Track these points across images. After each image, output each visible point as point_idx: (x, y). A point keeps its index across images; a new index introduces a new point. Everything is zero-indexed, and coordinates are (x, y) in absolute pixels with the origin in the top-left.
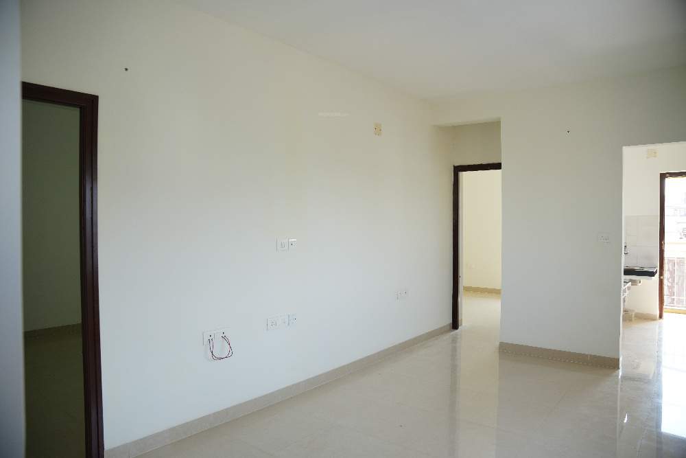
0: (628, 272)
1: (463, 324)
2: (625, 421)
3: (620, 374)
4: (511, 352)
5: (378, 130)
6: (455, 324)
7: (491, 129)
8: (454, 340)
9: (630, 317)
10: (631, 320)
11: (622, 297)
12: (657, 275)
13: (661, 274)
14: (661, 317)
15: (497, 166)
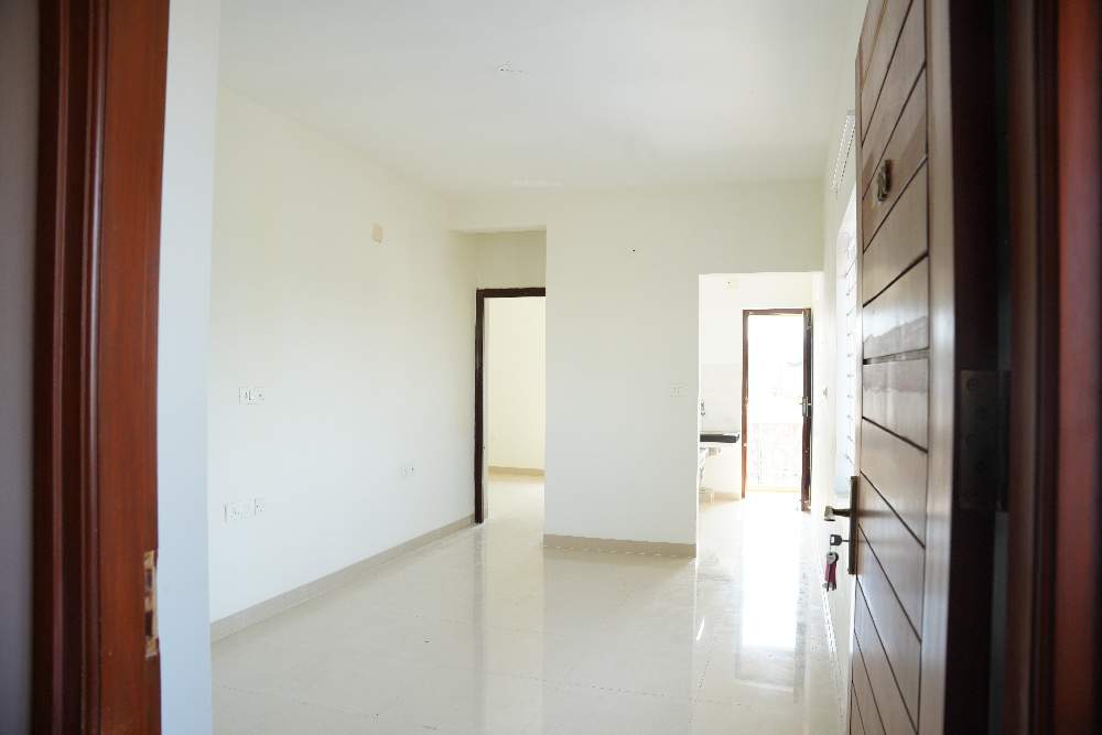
0: (705, 438)
1: (490, 517)
2: (698, 638)
3: (697, 565)
4: (559, 547)
5: (378, 236)
6: (478, 516)
7: (533, 240)
8: (478, 537)
9: (706, 497)
10: (708, 501)
11: (700, 466)
12: (740, 441)
13: (744, 441)
14: (743, 496)
15: (540, 292)
